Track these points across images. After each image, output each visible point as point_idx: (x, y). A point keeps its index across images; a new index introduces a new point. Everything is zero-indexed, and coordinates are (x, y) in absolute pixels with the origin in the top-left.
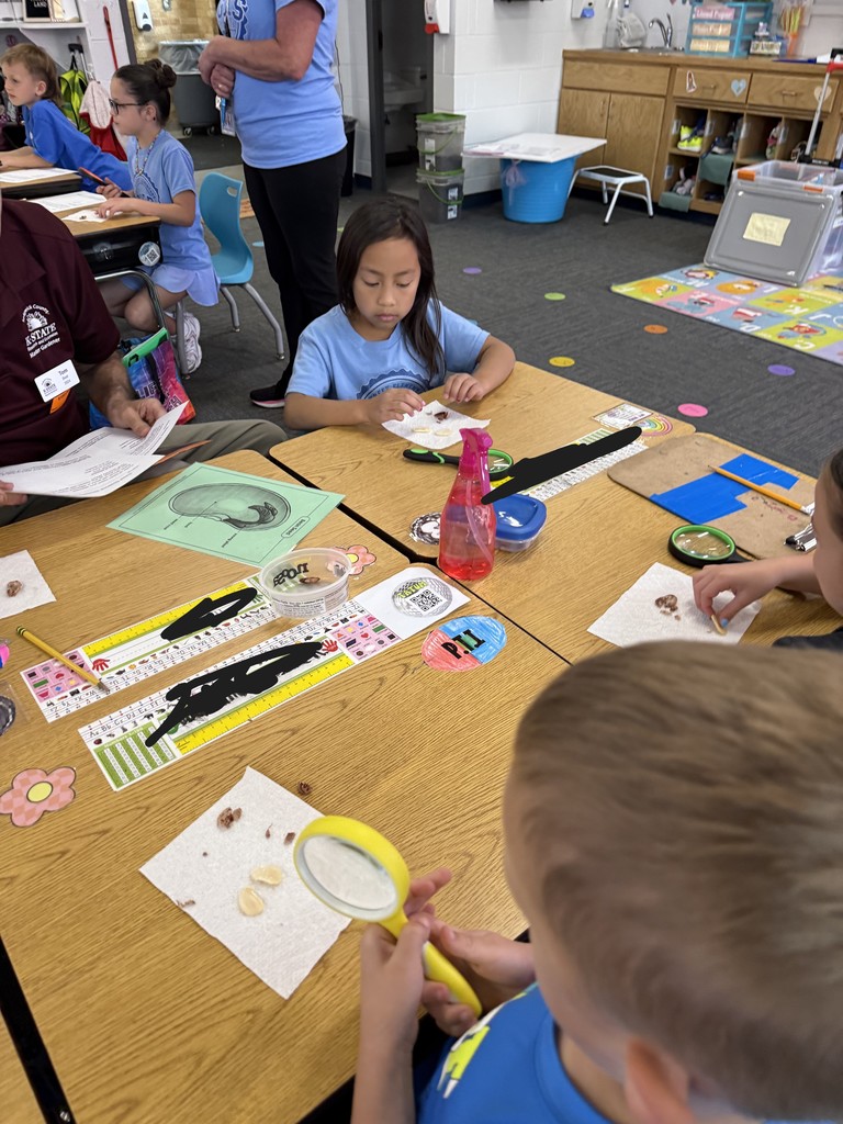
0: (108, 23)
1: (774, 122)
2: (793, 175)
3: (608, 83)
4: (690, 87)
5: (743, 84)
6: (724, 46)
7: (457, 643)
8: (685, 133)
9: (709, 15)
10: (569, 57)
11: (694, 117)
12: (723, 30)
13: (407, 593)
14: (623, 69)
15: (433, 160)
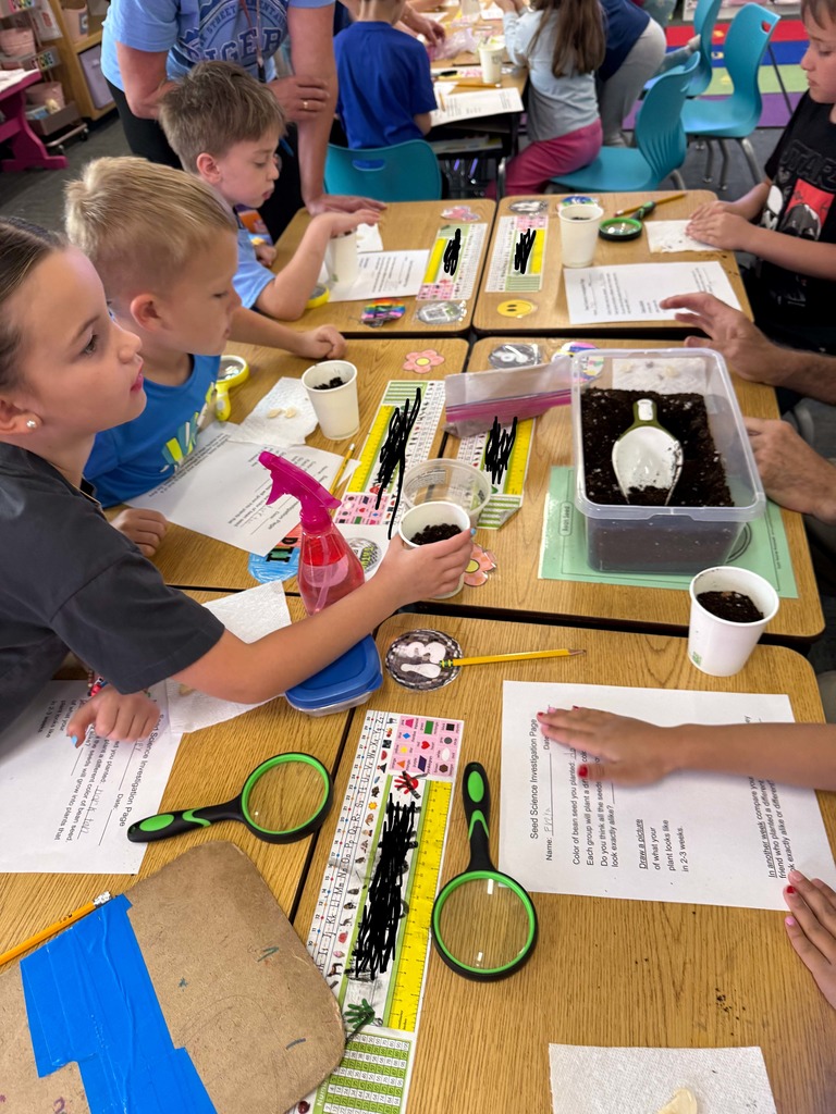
7: (289, 546)
13: (366, 554)
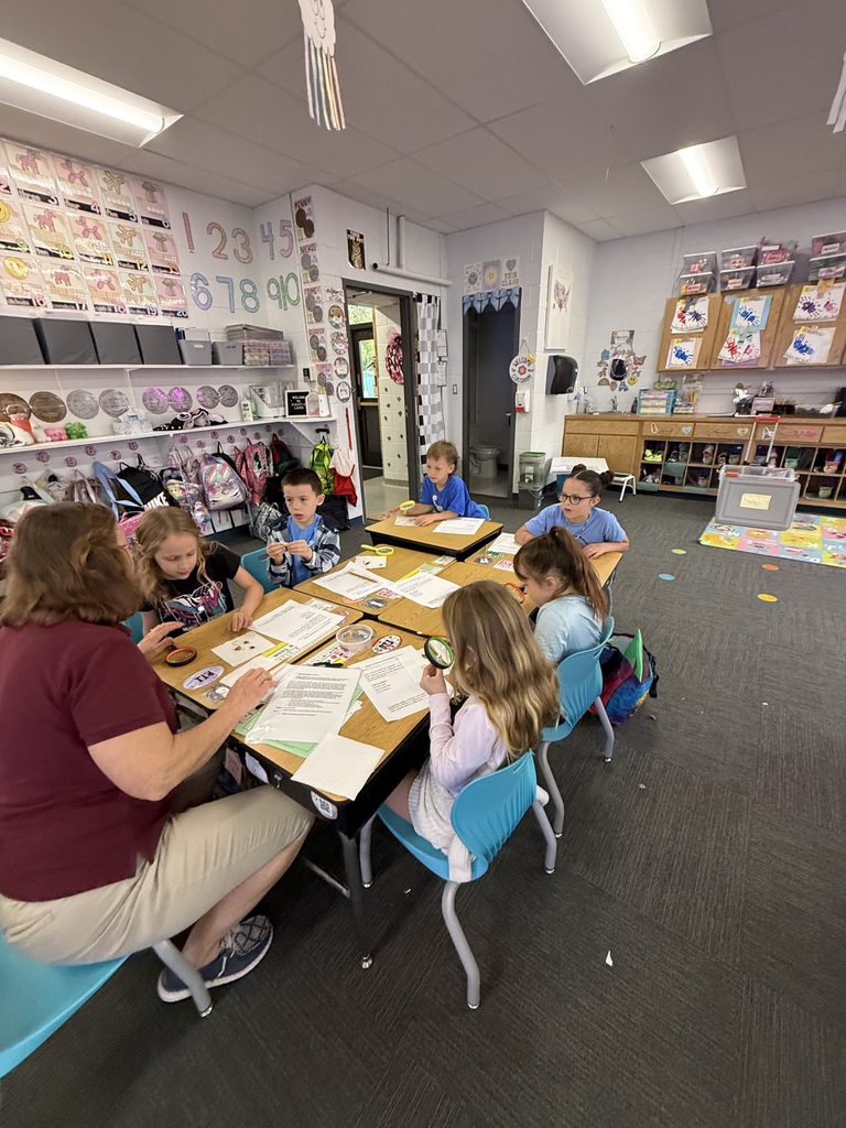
0: (347, 416)
1: (704, 445)
2: (759, 473)
3: (596, 430)
4: (654, 431)
5: (690, 429)
6: (663, 411)
8: (648, 452)
9: (651, 396)
10: (567, 419)
11: (653, 445)
12: (663, 403)
14: (608, 424)
15: (531, 477)
